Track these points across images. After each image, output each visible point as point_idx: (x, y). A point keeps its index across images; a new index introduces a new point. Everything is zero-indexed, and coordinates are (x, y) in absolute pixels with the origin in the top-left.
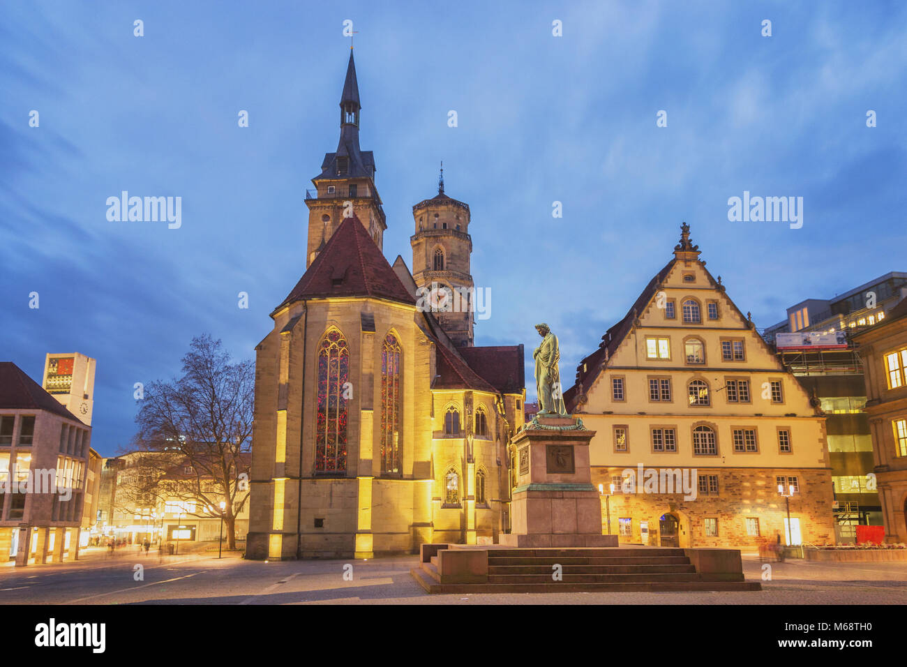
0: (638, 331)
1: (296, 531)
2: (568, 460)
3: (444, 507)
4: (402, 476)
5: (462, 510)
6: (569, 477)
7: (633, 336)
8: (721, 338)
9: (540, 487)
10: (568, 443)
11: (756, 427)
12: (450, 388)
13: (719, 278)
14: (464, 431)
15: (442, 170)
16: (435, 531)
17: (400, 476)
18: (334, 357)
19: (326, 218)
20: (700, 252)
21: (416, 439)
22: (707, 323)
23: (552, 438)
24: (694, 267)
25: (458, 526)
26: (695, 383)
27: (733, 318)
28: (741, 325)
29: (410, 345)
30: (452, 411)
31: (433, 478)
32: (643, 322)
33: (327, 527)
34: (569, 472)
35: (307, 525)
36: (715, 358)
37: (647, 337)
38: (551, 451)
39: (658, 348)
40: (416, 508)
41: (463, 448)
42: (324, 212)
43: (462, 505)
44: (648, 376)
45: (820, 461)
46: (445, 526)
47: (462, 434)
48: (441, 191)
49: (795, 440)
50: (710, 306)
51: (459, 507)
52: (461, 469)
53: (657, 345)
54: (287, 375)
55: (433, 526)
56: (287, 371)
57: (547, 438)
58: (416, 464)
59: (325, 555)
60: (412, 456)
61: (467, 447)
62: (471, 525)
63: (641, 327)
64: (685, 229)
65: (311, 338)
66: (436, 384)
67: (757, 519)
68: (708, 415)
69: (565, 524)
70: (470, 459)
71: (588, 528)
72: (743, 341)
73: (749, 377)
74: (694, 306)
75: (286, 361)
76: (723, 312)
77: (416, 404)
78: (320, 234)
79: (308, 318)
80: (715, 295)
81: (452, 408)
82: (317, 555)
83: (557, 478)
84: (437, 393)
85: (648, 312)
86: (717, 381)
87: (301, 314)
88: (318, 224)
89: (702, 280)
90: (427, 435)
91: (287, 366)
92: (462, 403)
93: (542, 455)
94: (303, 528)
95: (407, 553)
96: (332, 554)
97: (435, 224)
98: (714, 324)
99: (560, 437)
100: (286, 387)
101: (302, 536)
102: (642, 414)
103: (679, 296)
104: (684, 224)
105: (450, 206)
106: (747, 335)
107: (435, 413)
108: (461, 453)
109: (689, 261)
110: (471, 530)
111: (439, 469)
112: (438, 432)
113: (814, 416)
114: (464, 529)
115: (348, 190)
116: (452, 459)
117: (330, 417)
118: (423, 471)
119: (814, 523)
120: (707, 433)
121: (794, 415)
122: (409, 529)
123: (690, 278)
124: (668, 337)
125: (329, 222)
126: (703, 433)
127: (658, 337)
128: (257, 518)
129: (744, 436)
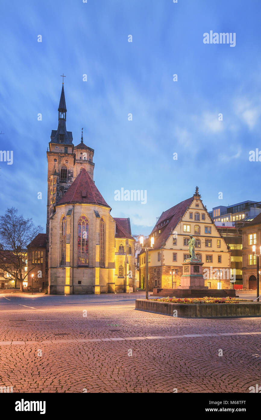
0: (181, 222)
1: (72, 285)
2: (198, 269)
3: (118, 278)
4: (105, 267)
5: (124, 279)
6: (198, 273)
7: (180, 224)
8: (205, 226)
9: (192, 276)
10: (198, 265)
11: (213, 255)
12: (121, 238)
13: (206, 206)
14: (126, 253)
15: (82, 132)
16: (116, 285)
17: (105, 268)
18: (84, 225)
19: (55, 160)
20: (201, 197)
21: (109, 255)
22: (201, 221)
23: (195, 264)
24: (199, 202)
25: (123, 284)
26: (197, 240)
27: (209, 219)
28: (211, 222)
29: (107, 222)
30: (121, 246)
31: (115, 268)
32: (183, 219)
33: (82, 284)
34: (198, 272)
35: (76, 283)
36: (203, 233)
37: (184, 224)
38: (194, 267)
39: (187, 228)
40: (109, 278)
41: (125, 259)
42: (55, 157)
43: (124, 277)
44: (184, 238)
45: (228, 266)
46: (118, 284)
47: (125, 254)
48: (82, 142)
49: (223, 259)
50: (202, 215)
51: (123, 278)
52: (124, 265)
53: (187, 227)
54: (70, 231)
55: (115, 284)
56: (70, 230)
57: (194, 264)
58: (109, 263)
59: (82, 293)
60: (108, 260)
61: (127, 258)
62: (128, 284)
63: (182, 221)
64: (197, 189)
65: (75, 218)
66: (117, 236)
67: (210, 282)
68: (200, 251)
69: (197, 284)
70: (127, 262)
71: (202, 285)
72: (211, 227)
73: (212, 239)
74: (198, 215)
75: (69, 226)
76: (206, 218)
77: (109, 243)
78: (53, 167)
79: (74, 210)
80: (204, 212)
81: (121, 245)
82: (80, 293)
83: (196, 274)
84: (116, 239)
85: (185, 216)
86: (203, 240)
87: (72, 209)
88: (52, 163)
89: (201, 207)
90: (114, 253)
91: (69, 228)
92: (125, 243)
93: (193, 268)
94: (74, 284)
95: (106, 292)
96: (85, 293)
97: (80, 157)
98: (203, 221)
99: (197, 264)
100: (69, 236)
101: (74, 287)
102: (181, 250)
103: (194, 211)
104: (197, 187)
105: (88, 150)
106: (212, 225)
107: (116, 246)
108: (124, 260)
109: (198, 200)
110: (127, 285)
111: (117, 266)
112: (117, 252)
113: (228, 252)
114: (125, 285)
115: (64, 149)
116: (121, 262)
117: (82, 246)
118: (112, 266)
119: (225, 284)
120: (199, 256)
121: (223, 251)
122: (107, 285)
123: (197, 205)
124: (190, 225)
125: (57, 162)
126: (198, 256)
127: (187, 225)
128: (53, 281)
129: (209, 257)
